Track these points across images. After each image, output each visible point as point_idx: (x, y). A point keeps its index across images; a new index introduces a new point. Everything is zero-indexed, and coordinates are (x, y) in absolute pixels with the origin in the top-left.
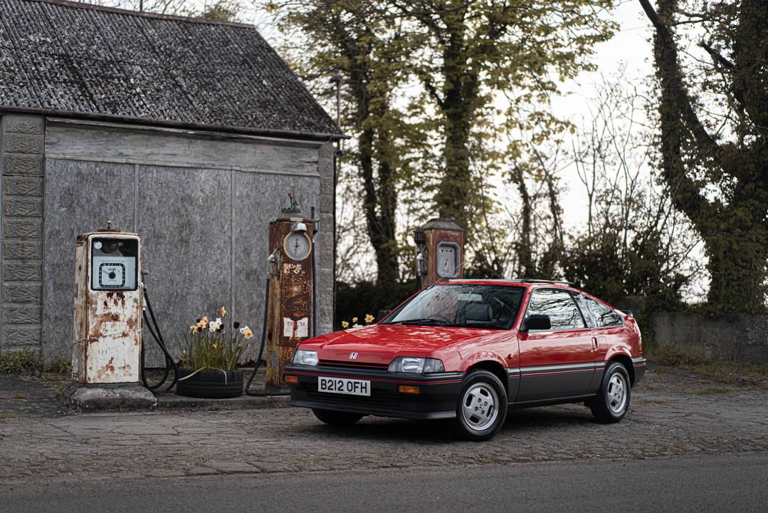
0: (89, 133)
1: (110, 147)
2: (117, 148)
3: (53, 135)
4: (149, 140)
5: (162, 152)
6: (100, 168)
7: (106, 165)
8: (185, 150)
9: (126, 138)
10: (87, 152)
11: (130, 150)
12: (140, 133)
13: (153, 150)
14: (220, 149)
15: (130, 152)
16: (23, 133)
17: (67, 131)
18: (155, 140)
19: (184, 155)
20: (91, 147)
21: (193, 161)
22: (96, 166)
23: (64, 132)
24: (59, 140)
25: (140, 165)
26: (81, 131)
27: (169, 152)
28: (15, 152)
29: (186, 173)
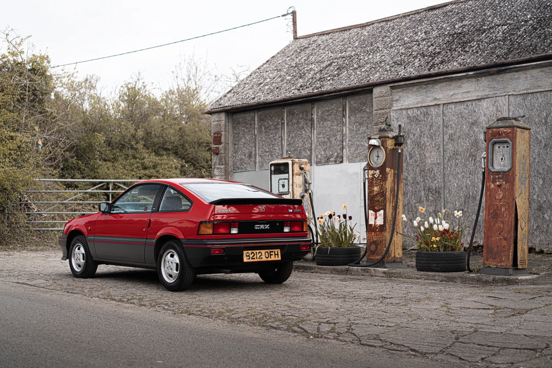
0: (415, 89)
1: (428, 95)
2: (433, 95)
3: (397, 95)
4: (451, 85)
5: (461, 91)
6: (420, 111)
7: (424, 109)
8: (475, 87)
9: (436, 87)
10: (416, 101)
11: (440, 95)
12: (443, 82)
13: (454, 91)
14: (499, 81)
15: (441, 96)
16: (382, 97)
17: (403, 90)
18: (454, 84)
19: (476, 91)
20: (418, 98)
21: (481, 94)
22: (418, 111)
23: (402, 91)
24: (400, 98)
25: (443, 104)
26: (410, 88)
27: (465, 91)
28: (378, 110)
29: (474, 104)
